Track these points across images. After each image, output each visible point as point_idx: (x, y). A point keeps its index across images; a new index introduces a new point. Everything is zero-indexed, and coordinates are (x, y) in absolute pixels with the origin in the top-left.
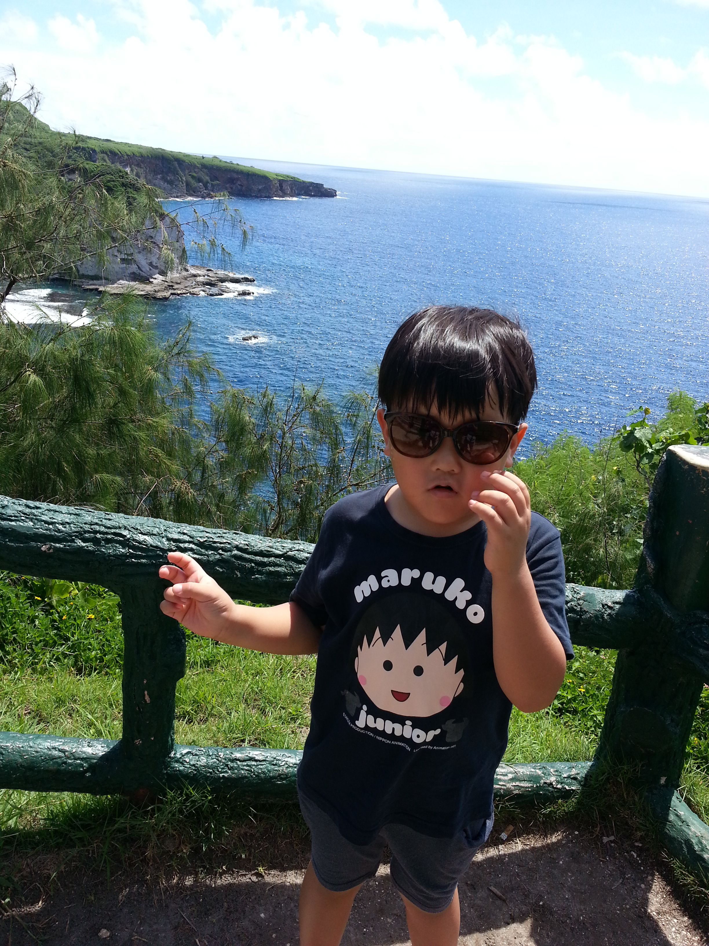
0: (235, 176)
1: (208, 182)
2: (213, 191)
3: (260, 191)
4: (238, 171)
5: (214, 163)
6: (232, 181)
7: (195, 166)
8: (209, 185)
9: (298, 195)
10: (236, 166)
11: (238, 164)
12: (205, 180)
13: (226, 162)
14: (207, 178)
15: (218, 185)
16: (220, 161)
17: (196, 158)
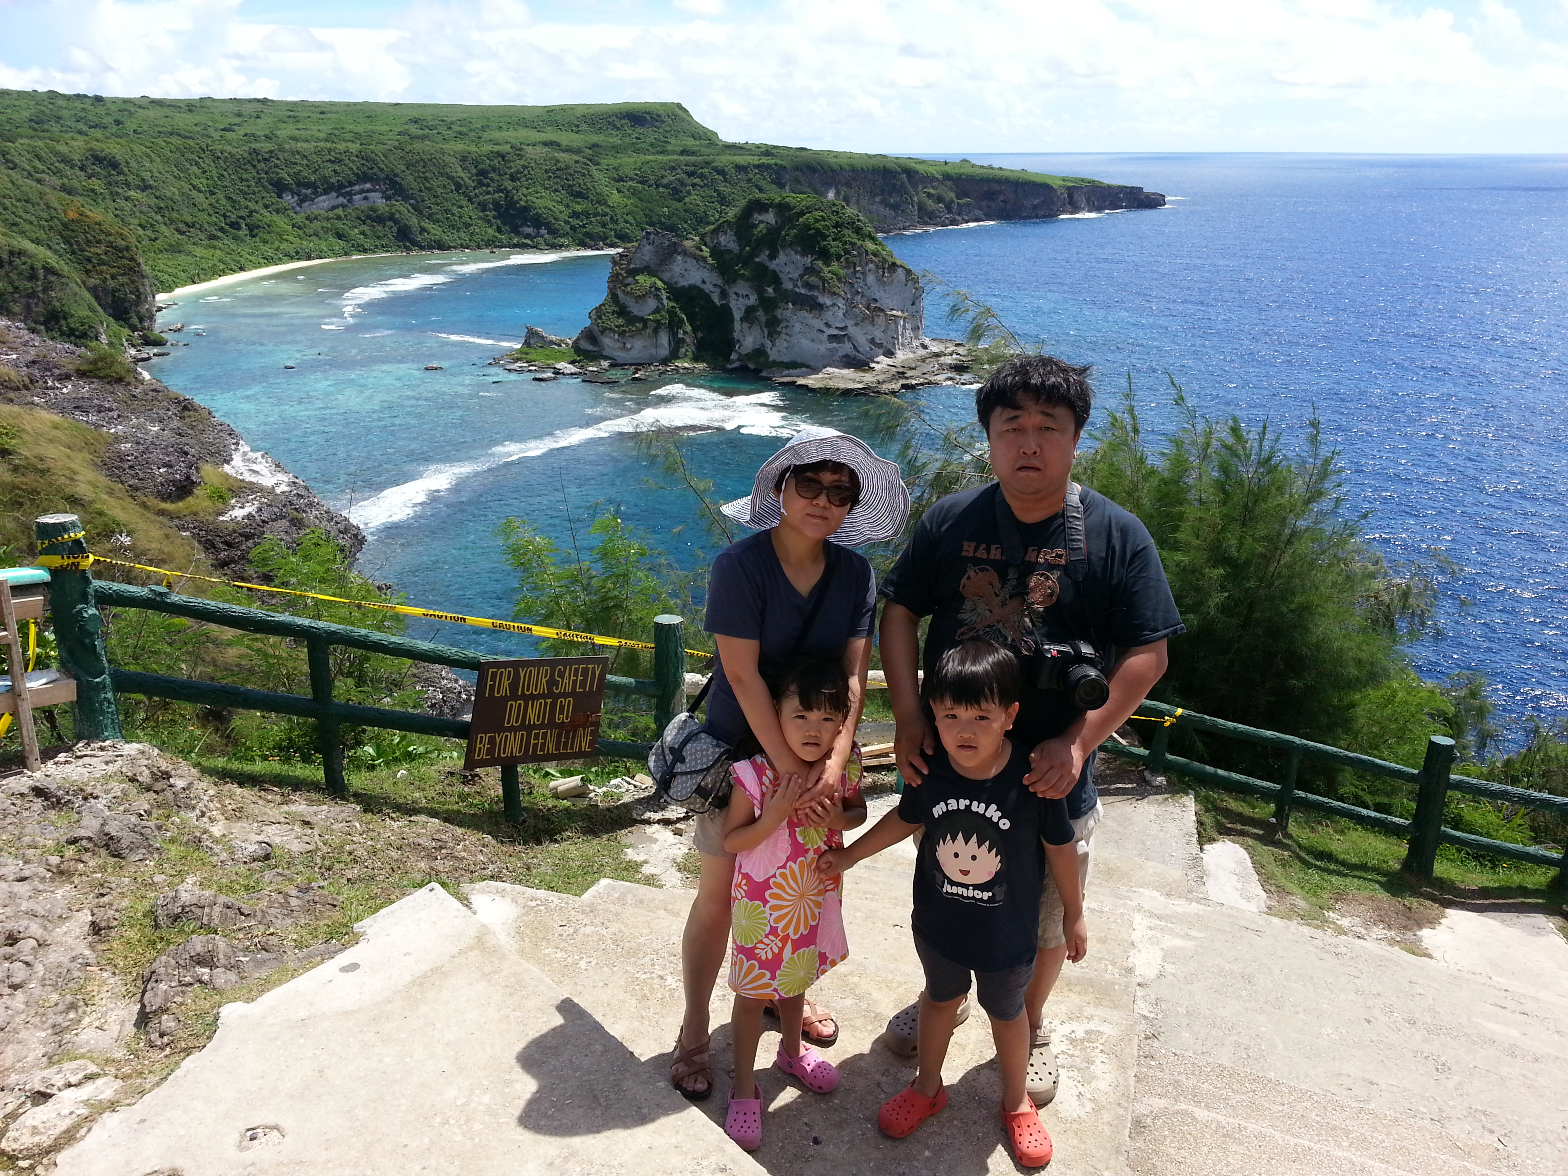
0: (996, 187)
1: (952, 201)
2: (959, 214)
3: (1035, 207)
4: (1000, 179)
5: (962, 171)
6: (990, 196)
7: (933, 179)
8: (955, 207)
9: (1099, 209)
10: (997, 172)
11: (1001, 169)
12: (947, 199)
13: (982, 167)
14: (952, 195)
15: (968, 204)
16: (973, 166)
17: (934, 163)
